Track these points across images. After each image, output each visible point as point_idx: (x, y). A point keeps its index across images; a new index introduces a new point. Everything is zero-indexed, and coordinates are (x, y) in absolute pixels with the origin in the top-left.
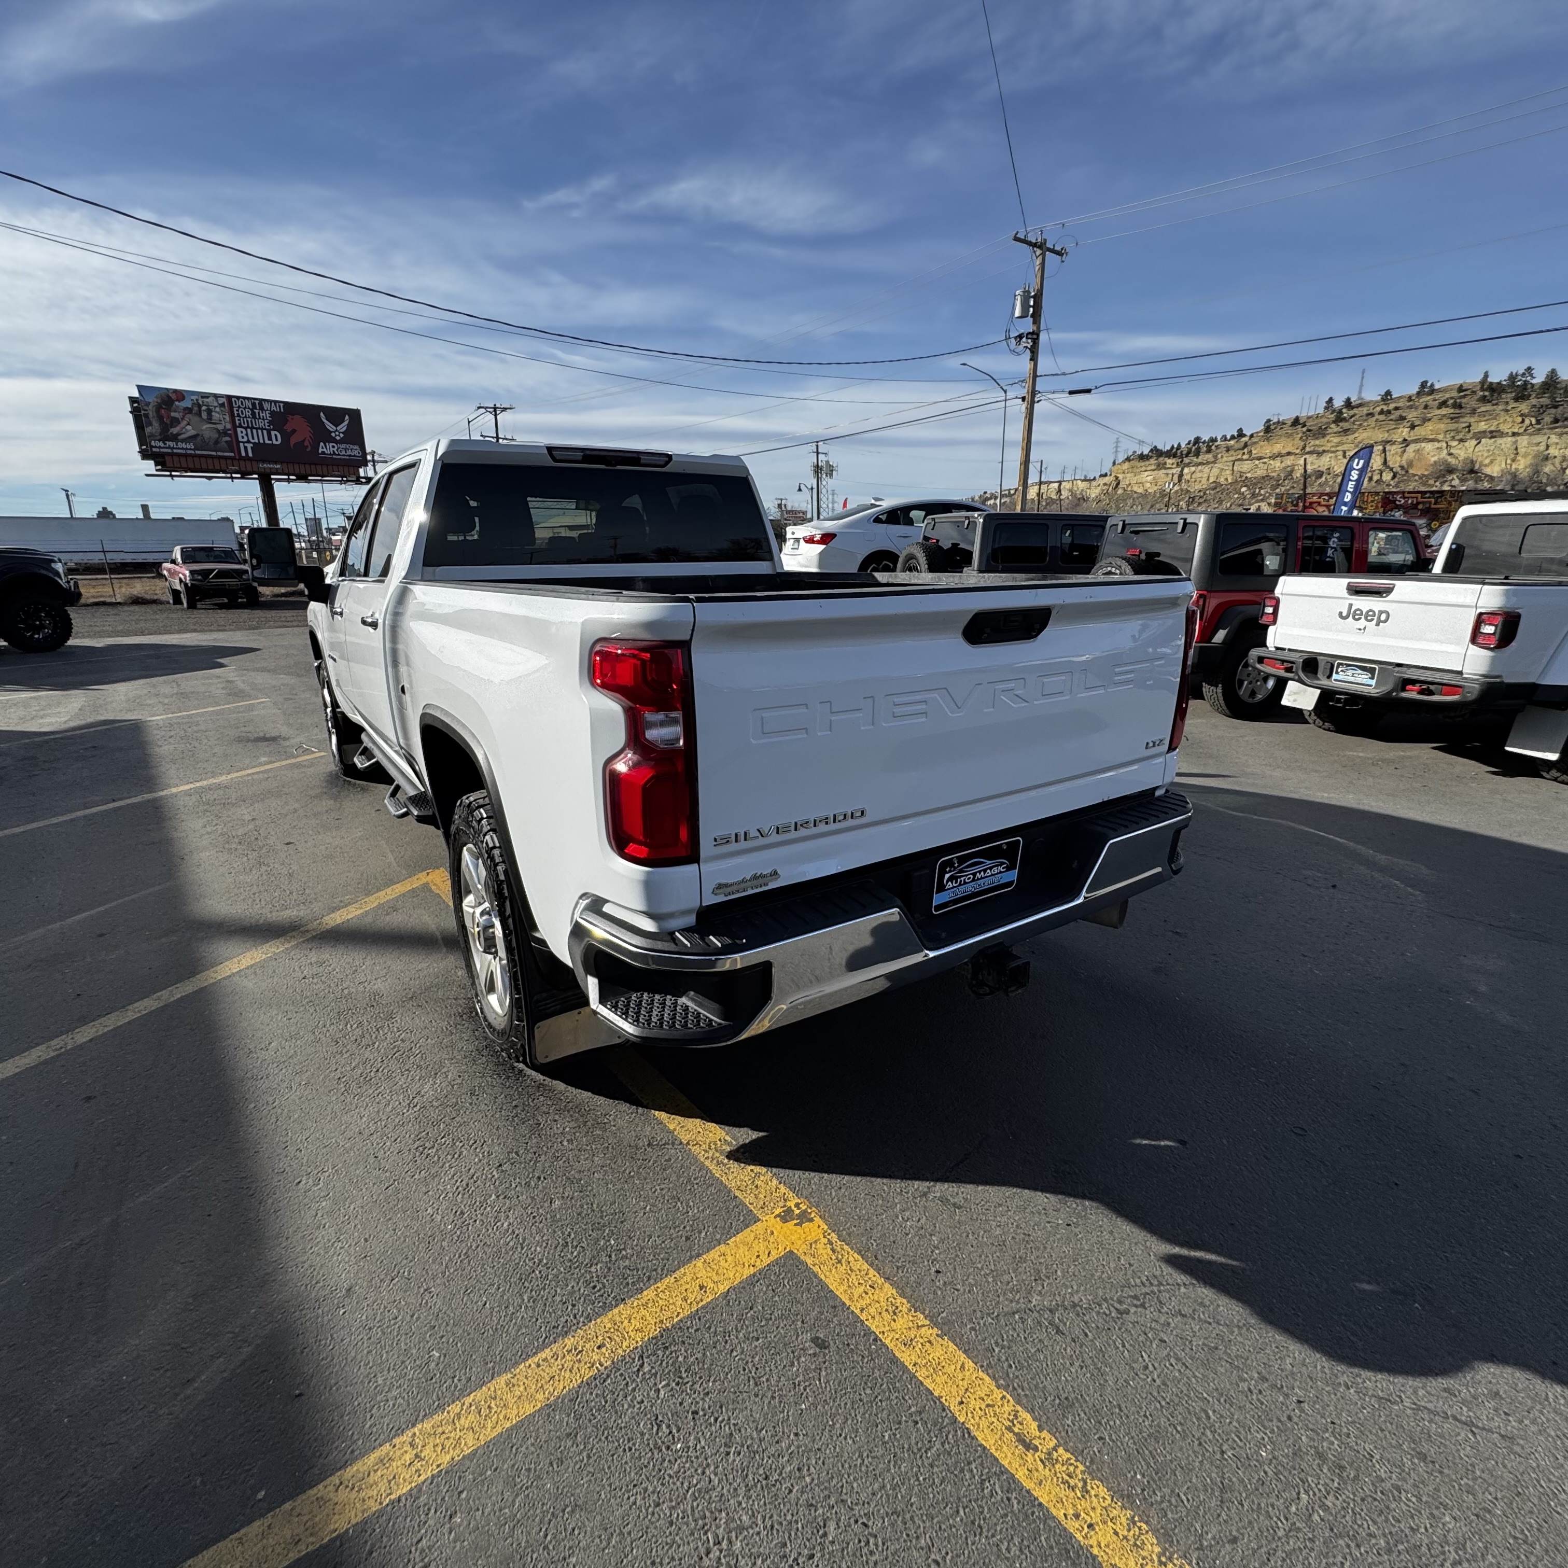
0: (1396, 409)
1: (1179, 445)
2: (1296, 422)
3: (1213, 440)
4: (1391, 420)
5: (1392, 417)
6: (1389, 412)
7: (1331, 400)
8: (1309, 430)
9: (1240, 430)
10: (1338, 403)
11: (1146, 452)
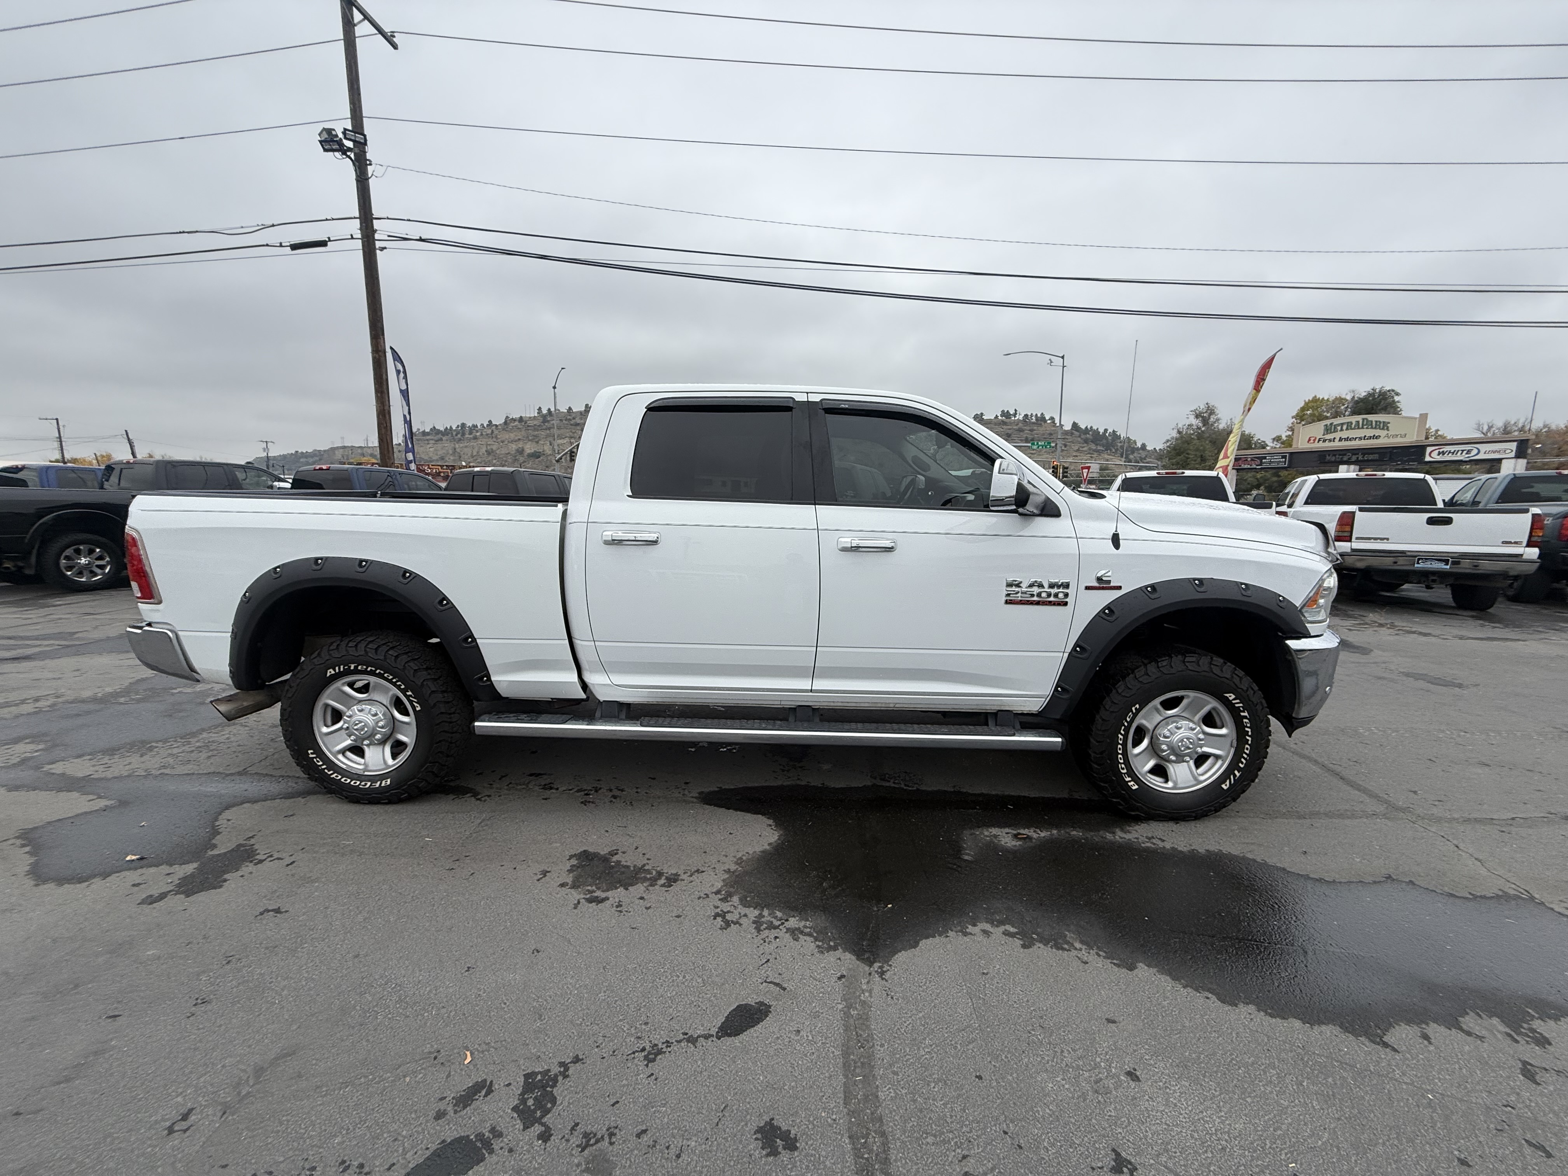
0: (574, 418)
1: (451, 427)
2: (521, 419)
3: (475, 426)
4: (571, 425)
5: (572, 423)
6: (570, 420)
7: (540, 409)
8: (528, 426)
9: (490, 422)
10: (545, 411)
11: (428, 430)
